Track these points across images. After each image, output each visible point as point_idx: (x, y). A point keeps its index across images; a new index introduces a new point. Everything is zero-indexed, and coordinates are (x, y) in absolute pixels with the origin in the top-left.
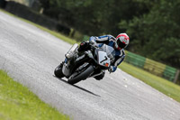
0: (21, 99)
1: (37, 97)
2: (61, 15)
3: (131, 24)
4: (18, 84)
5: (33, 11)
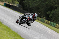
0: (15, 37)
1: (20, 36)
2: (28, 10)
3: (51, 13)
4: (14, 32)
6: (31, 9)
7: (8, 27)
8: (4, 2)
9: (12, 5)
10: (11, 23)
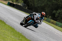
2: (33, 9)
5: (24, 8)
10: (15, 23)
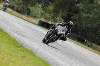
2: (79, 32)
6: (84, 30)
7: (45, 61)
8: (38, 18)
9: (53, 23)
10: (50, 54)
